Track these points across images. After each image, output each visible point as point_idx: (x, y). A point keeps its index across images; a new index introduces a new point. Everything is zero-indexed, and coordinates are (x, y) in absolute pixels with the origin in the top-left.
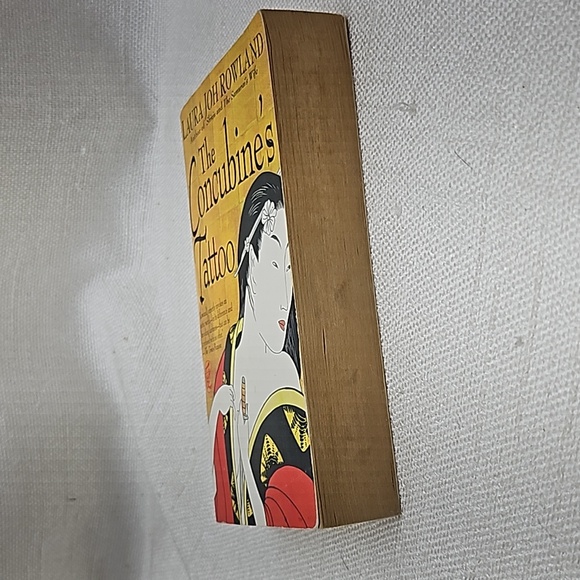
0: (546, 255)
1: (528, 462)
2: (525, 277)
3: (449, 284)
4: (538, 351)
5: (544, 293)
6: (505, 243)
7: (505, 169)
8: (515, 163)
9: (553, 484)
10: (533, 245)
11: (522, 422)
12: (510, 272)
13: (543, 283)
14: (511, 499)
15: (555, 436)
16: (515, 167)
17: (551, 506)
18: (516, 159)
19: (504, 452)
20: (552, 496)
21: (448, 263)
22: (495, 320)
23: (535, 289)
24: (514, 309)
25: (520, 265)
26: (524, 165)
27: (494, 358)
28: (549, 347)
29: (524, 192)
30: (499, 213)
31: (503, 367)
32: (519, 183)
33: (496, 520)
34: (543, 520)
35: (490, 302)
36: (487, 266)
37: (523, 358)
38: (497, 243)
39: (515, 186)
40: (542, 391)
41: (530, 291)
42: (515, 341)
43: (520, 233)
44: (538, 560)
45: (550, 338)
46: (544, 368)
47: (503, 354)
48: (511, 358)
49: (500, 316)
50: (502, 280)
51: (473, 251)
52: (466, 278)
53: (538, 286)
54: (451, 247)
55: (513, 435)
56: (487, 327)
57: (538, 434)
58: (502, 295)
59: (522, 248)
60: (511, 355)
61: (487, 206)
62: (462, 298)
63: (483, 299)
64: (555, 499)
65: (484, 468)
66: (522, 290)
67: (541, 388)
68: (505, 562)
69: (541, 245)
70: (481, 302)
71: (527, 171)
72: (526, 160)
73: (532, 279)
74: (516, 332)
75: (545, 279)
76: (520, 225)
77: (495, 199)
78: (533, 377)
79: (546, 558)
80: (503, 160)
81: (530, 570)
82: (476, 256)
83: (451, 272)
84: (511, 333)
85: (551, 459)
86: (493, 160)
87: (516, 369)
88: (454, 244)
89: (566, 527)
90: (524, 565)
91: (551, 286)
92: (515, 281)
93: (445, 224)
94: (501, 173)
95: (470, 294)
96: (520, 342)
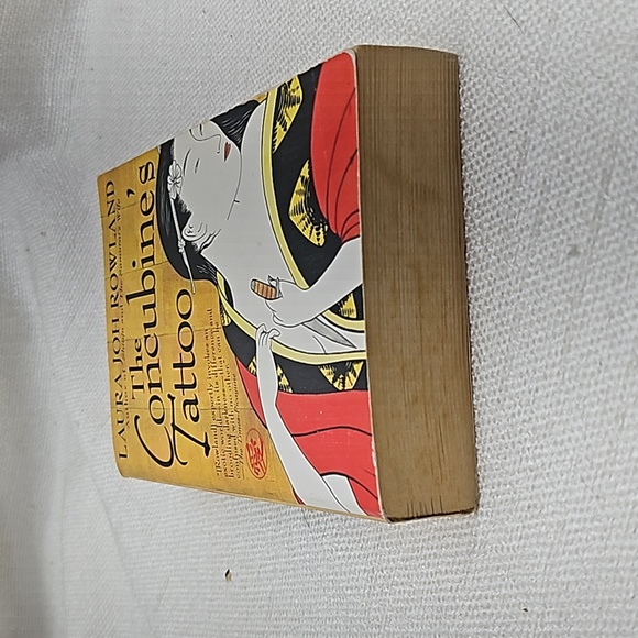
0: (622, 137)
1: (574, 404)
2: (588, 167)
3: (479, 180)
4: (599, 263)
5: (615, 187)
6: (563, 123)
7: (573, 25)
8: (587, 17)
9: (607, 433)
10: (604, 125)
11: (571, 355)
12: (568, 160)
13: (614, 174)
14: (545, 451)
15: (615, 372)
16: (588, 23)
17: (603, 460)
18: (590, 12)
19: (540, 392)
20: (606, 448)
21: (480, 153)
22: (540, 224)
23: (602, 183)
24: (568, 209)
25: (583, 152)
26: (601, 19)
27: (536, 273)
28: (614, 257)
29: (599, 54)
30: (559, 85)
31: (549, 283)
32: (593, 44)
33: (522, 475)
34: (589, 478)
35: (536, 201)
36: (534, 154)
37: (577, 272)
38: (552, 124)
39: (586, 48)
40: (601, 315)
41: (595, 186)
42: (569, 249)
43: (587, 110)
44: (576, 526)
45: (617, 246)
46: (606, 286)
47: (549, 267)
48: (561, 272)
49: (548, 218)
50: (555, 172)
51: (516, 136)
52: (503, 171)
53: (607, 178)
54: (484, 132)
55: (556, 370)
56: (529, 233)
57: (591, 369)
58: (553, 192)
59: (588, 129)
60: (560, 268)
61: (542, 74)
62: (496, 197)
63: (526, 197)
64: (609, 452)
65: (510, 412)
66: (582, 184)
67: (600, 309)
68: (529, 527)
69: (616, 124)
70: (523, 201)
71: (605, 27)
72: (605, 12)
73: (599, 170)
74: (569, 239)
75: (619, 169)
76: (588, 98)
77: (556, 66)
78: (590, 296)
79: (588, 525)
80: (571, 14)
81: (564, 539)
82: (520, 143)
83: (483, 164)
84: (562, 241)
85: (607, 401)
86: (557, 15)
87: (567, 286)
88: (490, 129)
89: (620, 488)
90: (556, 532)
91: (626, 179)
92: (573, 173)
93: (480, 103)
94: (566, 30)
95: (508, 191)
96: (574, 252)
